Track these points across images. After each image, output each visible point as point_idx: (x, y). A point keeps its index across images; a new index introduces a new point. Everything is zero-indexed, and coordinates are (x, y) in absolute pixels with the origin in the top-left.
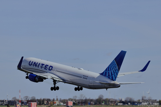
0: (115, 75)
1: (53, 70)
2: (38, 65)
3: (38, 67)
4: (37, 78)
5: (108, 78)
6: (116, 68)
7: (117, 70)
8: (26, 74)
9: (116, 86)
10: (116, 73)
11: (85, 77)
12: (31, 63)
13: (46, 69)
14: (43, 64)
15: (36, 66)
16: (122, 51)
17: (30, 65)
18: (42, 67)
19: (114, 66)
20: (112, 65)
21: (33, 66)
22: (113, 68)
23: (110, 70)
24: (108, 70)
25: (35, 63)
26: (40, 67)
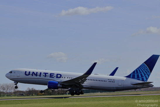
0: (146, 77)
2: (38, 74)
3: (40, 76)
4: (60, 85)
5: (137, 79)
6: (147, 70)
7: (149, 72)
8: (15, 84)
9: (150, 86)
10: (147, 74)
12: (27, 73)
13: (53, 77)
14: (46, 74)
16: (153, 55)
17: (26, 75)
18: (45, 76)
19: (144, 69)
20: (141, 68)
21: (32, 76)
22: (143, 70)
23: (139, 72)
24: (136, 73)
25: (33, 73)
26: (43, 76)
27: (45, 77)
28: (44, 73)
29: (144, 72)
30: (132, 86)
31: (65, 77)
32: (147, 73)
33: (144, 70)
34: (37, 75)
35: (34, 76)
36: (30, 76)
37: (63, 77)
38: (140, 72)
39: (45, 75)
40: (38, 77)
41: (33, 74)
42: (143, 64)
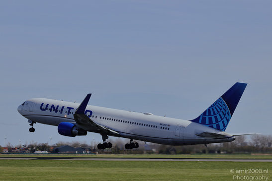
0: (223, 122)
1: (95, 117)
2: (59, 109)
3: (61, 113)
4: (76, 129)
5: (209, 126)
6: (226, 111)
7: (228, 114)
8: (30, 125)
9: (227, 139)
10: (226, 118)
11: (165, 127)
12: (44, 107)
14: (70, 108)
15: (56, 110)
16: (237, 84)
17: (42, 109)
19: (221, 107)
20: (216, 106)
21: (51, 111)
22: (219, 110)
23: (212, 114)
24: (207, 114)
25: (53, 106)
26: (66, 112)
27: (68, 114)
28: (68, 108)
29: (221, 113)
30: (197, 137)
31: (96, 117)
32: (225, 115)
33: (221, 110)
34: (58, 111)
35: (53, 113)
36: (47, 112)
37: (93, 116)
38: (214, 114)
39: (69, 111)
40: (58, 114)
41: (51, 108)
42: (220, 99)
